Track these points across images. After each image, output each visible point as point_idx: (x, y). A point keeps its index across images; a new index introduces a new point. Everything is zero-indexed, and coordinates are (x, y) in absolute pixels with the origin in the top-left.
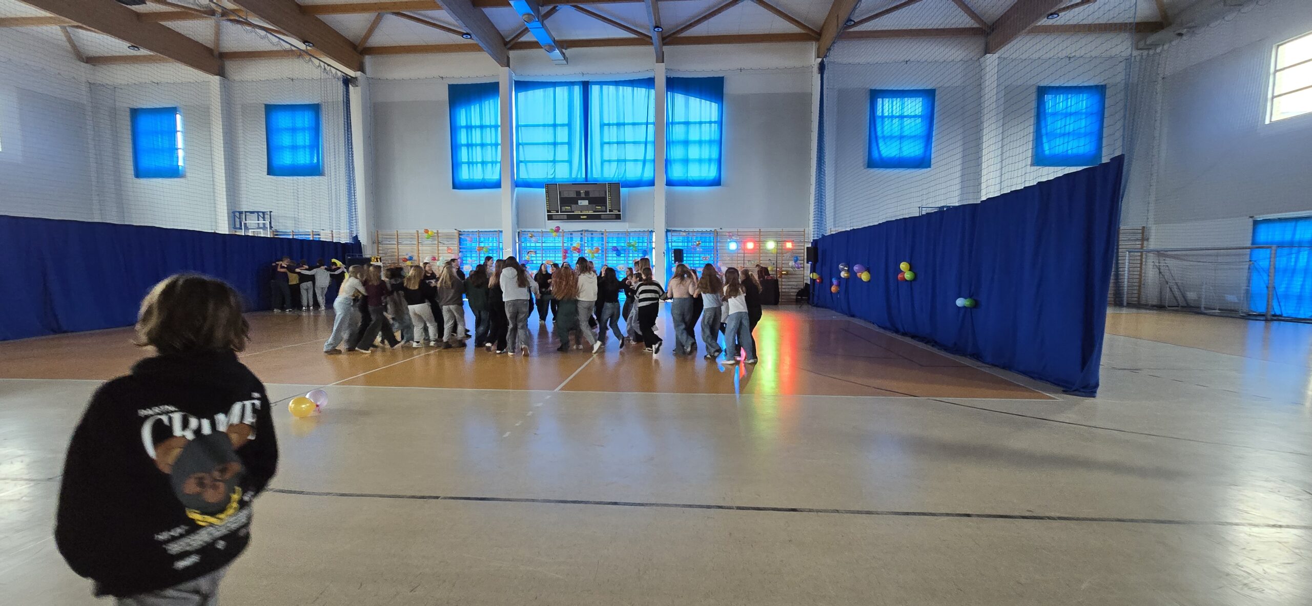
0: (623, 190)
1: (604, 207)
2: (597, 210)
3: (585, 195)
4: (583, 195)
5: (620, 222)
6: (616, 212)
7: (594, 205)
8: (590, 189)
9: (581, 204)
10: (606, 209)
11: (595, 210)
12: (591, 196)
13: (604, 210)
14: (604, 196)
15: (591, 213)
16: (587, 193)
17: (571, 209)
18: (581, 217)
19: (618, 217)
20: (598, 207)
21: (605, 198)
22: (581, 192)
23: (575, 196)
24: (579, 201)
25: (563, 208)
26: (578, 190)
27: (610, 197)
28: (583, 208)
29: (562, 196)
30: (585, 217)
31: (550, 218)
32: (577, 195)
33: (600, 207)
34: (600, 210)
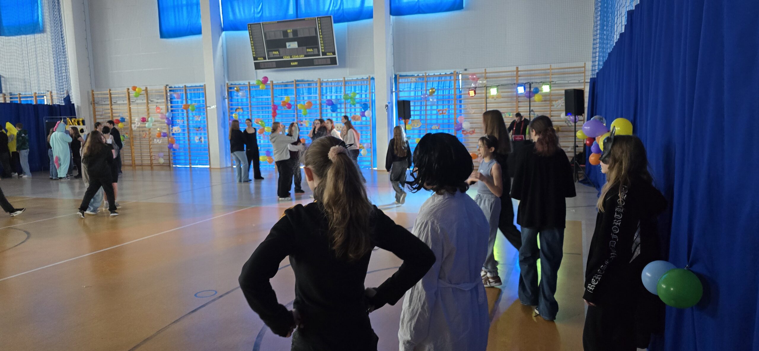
0: (336, 27)
1: (316, 49)
2: (308, 54)
3: (293, 35)
4: (291, 36)
5: (337, 67)
6: (330, 55)
7: (305, 47)
8: (298, 26)
9: (290, 47)
10: (319, 51)
11: (306, 54)
12: (299, 36)
13: (317, 53)
14: (315, 35)
15: (302, 57)
16: (295, 32)
17: (279, 54)
18: (292, 64)
19: (333, 61)
20: (309, 50)
21: (316, 38)
22: (289, 31)
23: (282, 37)
24: (287, 44)
25: (270, 53)
26: (285, 29)
27: (321, 36)
28: (293, 52)
29: (268, 39)
30: (296, 63)
31: (258, 66)
32: (284, 37)
33: (311, 50)
34: (312, 53)
